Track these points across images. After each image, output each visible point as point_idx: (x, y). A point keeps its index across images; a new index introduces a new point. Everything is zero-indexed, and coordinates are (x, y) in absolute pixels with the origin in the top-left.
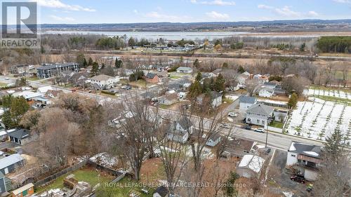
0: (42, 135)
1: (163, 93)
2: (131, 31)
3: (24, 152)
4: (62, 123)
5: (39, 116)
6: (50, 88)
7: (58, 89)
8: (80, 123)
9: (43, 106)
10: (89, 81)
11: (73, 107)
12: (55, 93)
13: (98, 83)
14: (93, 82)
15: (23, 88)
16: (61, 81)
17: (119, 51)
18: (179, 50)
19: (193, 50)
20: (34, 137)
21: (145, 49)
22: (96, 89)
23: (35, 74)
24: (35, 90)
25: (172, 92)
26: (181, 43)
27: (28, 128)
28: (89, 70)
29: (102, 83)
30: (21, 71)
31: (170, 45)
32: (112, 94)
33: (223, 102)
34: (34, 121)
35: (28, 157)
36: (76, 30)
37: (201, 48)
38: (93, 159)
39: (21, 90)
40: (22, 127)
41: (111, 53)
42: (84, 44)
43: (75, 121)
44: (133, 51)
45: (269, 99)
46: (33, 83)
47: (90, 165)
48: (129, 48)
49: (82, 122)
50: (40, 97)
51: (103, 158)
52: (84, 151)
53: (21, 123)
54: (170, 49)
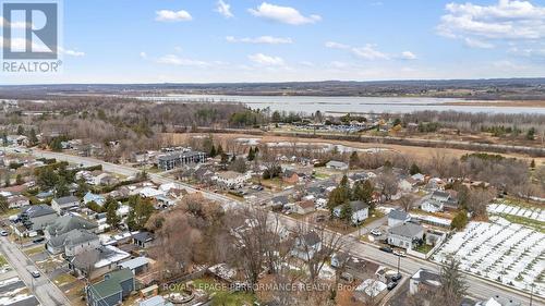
0: (166, 240)
1: (299, 199)
2: (280, 94)
3: (147, 256)
4: (185, 229)
5: (163, 220)
6: (172, 185)
7: (182, 187)
8: (202, 229)
9: (164, 206)
10: (216, 178)
11: (196, 210)
12: (177, 192)
13: (226, 181)
14: (219, 180)
15: (145, 184)
16: (184, 176)
17: (258, 130)
18: (340, 131)
19: (361, 131)
20: (158, 242)
21: (294, 127)
22: (222, 189)
23: (156, 165)
24: (157, 186)
25: (310, 197)
26: (346, 120)
27: (152, 232)
28: (217, 160)
29: (230, 182)
30: (140, 159)
31: (328, 123)
32: (240, 195)
33: (370, 214)
34: (159, 225)
35: (152, 262)
36: (206, 93)
37: (373, 128)
38: (212, 269)
39: (142, 186)
40: (146, 230)
41: (248, 133)
42: (214, 119)
43: (197, 227)
44: (277, 131)
45: (434, 215)
46: (154, 176)
47: (208, 274)
48: (272, 126)
49: (204, 229)
50: (162, 195)
51: (222, 269)
52: (204, 260)
53: (146, 226)
54: (329, 127)
